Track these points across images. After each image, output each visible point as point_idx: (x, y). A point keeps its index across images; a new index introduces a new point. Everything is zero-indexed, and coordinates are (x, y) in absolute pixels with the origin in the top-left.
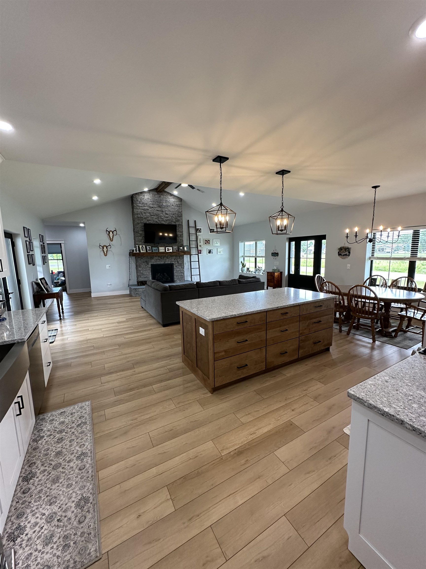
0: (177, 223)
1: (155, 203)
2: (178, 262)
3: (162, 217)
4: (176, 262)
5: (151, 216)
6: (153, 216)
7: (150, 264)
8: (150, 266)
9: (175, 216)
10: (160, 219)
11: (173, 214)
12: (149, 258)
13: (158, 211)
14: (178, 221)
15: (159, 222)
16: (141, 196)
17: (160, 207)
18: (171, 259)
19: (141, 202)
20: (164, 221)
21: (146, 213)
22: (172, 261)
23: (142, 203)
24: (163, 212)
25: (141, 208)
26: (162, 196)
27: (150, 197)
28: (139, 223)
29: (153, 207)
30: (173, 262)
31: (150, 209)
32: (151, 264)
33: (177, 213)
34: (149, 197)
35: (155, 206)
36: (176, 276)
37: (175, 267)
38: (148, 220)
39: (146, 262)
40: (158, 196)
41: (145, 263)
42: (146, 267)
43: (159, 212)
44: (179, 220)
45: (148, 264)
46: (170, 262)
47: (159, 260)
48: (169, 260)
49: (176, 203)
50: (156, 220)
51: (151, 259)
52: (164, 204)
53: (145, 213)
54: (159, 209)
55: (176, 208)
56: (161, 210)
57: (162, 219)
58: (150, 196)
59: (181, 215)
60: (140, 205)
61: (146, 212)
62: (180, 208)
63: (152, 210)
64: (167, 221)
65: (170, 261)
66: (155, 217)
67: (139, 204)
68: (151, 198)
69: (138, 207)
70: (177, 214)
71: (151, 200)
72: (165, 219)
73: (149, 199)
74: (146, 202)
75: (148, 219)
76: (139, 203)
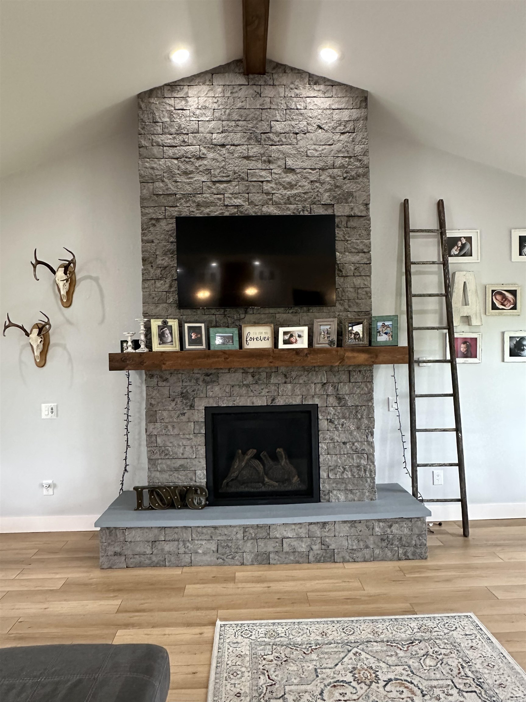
0: (340, 210)
1: (233, 124)
2: (339, 399)
3: (267, 187)
4: (332, 400)
5: (214, 183)
6: (222, 186)
7: (201, 405)
8: (200, 416)
9: (333, 177)
10: (257, 198)
11: (322, 169)
12: (197, 380)
13: (247, 158)
14: (347, 197)
15: (252, 211)
16: (171, 102)
17: (259, 141)
18: (305, 384)
19: (171, 126)
20: (275, 204)
21: (192, 172)
22: (312, 392)
23: (173, 130)
24: (269, 162)
25: (170, 152)
26: (268, 92)
27: (210, 100)
28: (158, 220)
29: (223, 146)
30: (317, 401)
31: (211, 155)
32: (206, 408)
33: (338, 162)
34: (210, 103)
35: (237, 138)
36: (330, 469)
37: (323, 424)
38: (198, 205)
39: (184, 395)
40: (251, 91)
41: (179, 400)
42: (184, 418)
43: (252, 164)
44: (350, 194)
45: (192, 407)
46: (297, 401)
47: (248, 386)
48: (293, 390)
49: (336, 117)
50: (238, 202)
51: (207, 383)
52: (278, 127)
53: (186, 173)
54: (255, 150)
55: (337, 137)
56: (262, 155)
57: (268, 194)
58: (211, 94)
59: (361, 171)
60: (167, 139)
61: (190, 168)
62: (359, 138)
63: (220, 159)
64: (288, 201)
65: (298, 392)
66: (233, 187)
67: (163, 137)
68: (215, 106)
69: (156, 150)
70: (342, 166)
71: (217, 115)
72: (280, 193)
73: (205, 108)
74: (194, 126)
75: (199, 198)
76: (160, 130)
